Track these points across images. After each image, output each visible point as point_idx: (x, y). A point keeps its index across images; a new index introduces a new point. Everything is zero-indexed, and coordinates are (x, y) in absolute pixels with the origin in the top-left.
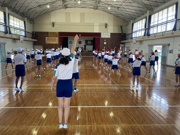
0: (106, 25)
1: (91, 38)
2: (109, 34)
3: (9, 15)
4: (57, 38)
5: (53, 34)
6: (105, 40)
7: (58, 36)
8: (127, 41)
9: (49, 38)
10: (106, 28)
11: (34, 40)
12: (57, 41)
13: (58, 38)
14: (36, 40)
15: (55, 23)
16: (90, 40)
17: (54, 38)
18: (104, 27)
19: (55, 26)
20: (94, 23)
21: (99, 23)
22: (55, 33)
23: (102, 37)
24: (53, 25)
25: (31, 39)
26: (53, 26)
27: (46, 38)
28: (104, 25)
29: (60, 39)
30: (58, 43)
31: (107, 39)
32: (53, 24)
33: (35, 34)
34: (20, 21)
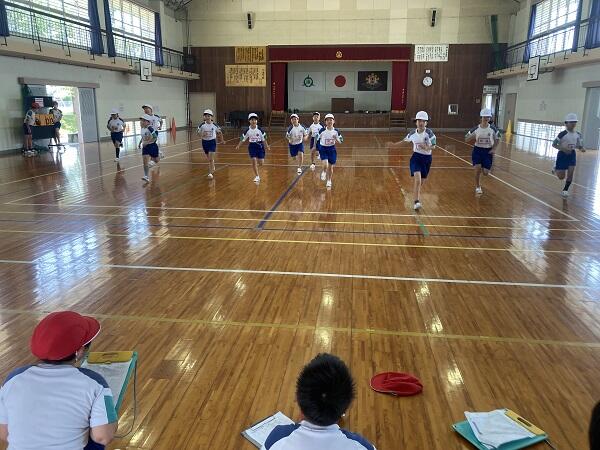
0: (433, 17)
2: (445, 50)
4: (262, 68)
5: (250, 54)
6: (428, 71)
7: (264, 61)
8: (507, 72)
9: (235, 66)
10: (433, 25)
11: (186, 75)
12: (260, 77)
13: (264, 67)
14: (195, 76)
15: (254, 14)
16: (376, 73)
17: (254, 66)
18: (426, 22)
19: (256, 26)
20: (389, 11)
21: (409, 10)
22: (256, 49)
23: (416, 60)
24: (250, 23)
25: (177, 73)
26: (250, 27)
27: (228, 68)
28: (427, 15)
29: (272, 71)
30: (264, 83)
31: (434, 67)
32: (250, 20)
33: (193, 57)
34: (144, 12)
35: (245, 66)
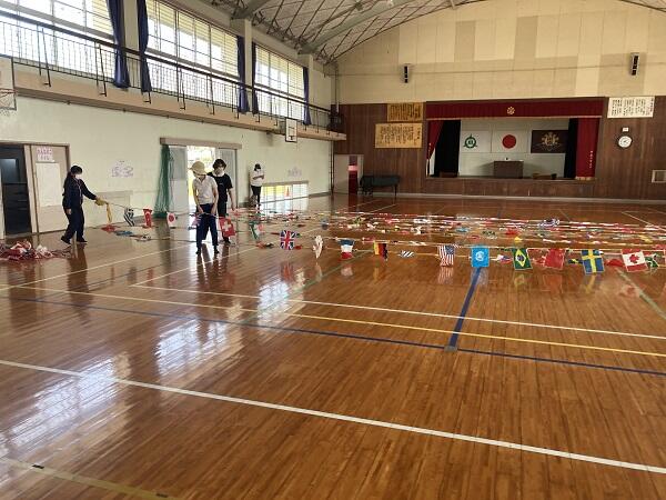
0: (634, 64)
1: (561, 122)
2: (649, 103)
3: (254, 45)
4: (418, 127)
5: (406, 111)
6: (626, 130)
7: (421, 118)
9: (386, 125)
10: (634, 73)
11: (333, 135)
12: (416, 137)
13: (420, 125)
14: (342, 137)
15: (412, 67)
16: (554, 132)
17: (409, 125)
18: (625, 71)
19: (413, 80)
20: (576, 58)
21: (602, 56)
22: (412, 105)
23: (610, 116)
24: (406, 76)
25: (323, 133)
26: (406, 81)
27: (378, 127)
28: (626, 62)
29: (429, 130)
30: (419, 144)
31: (634, 124)
32: (406, 73)
33: (341, 115)
34: (292, 66)
35: (398, 125)
